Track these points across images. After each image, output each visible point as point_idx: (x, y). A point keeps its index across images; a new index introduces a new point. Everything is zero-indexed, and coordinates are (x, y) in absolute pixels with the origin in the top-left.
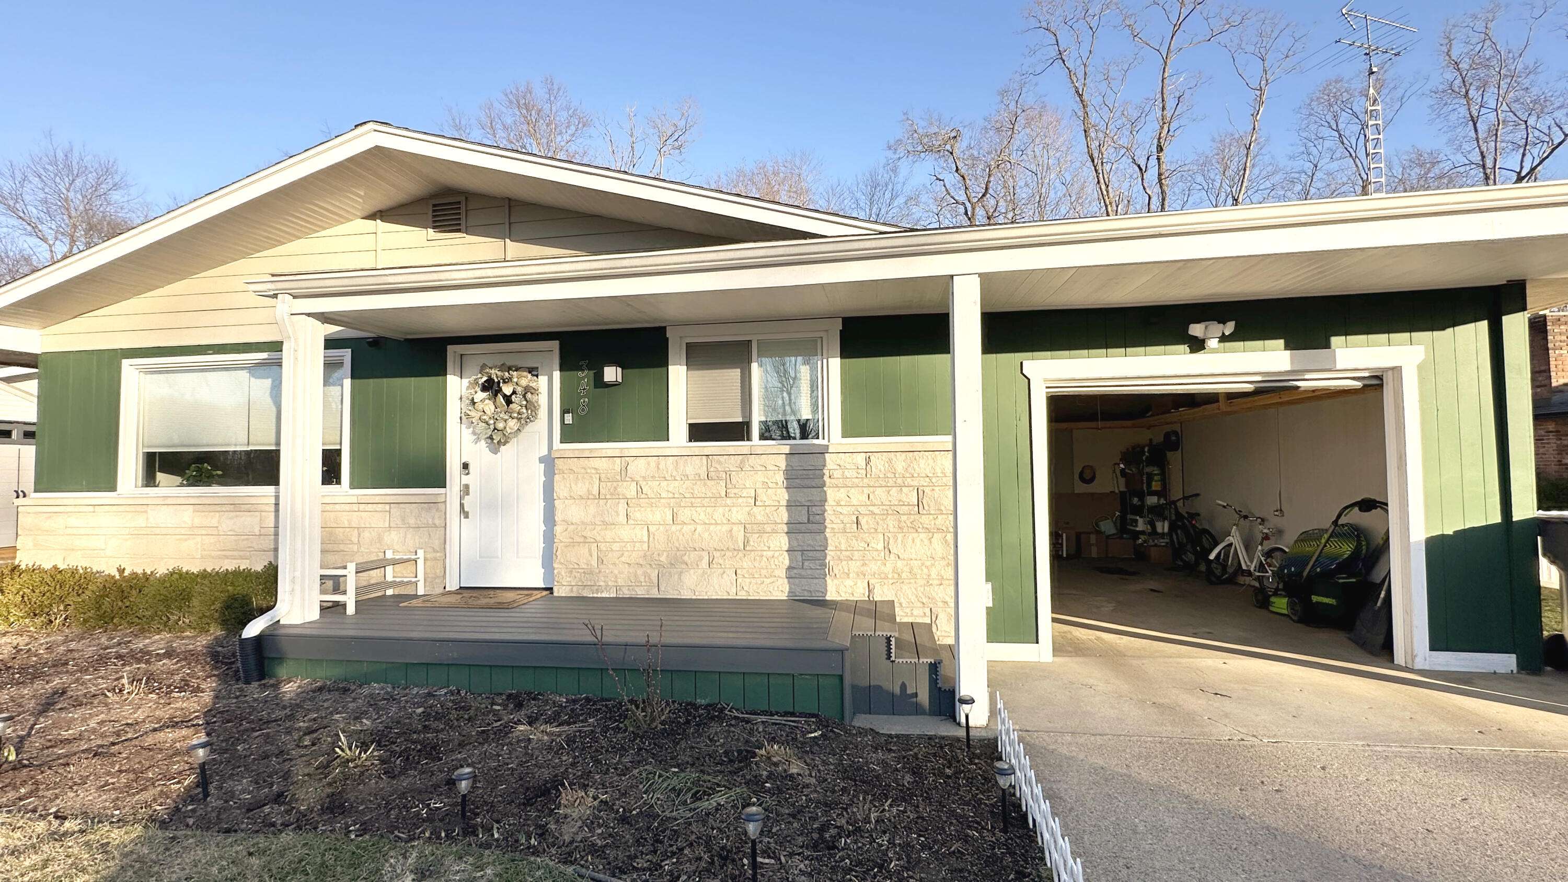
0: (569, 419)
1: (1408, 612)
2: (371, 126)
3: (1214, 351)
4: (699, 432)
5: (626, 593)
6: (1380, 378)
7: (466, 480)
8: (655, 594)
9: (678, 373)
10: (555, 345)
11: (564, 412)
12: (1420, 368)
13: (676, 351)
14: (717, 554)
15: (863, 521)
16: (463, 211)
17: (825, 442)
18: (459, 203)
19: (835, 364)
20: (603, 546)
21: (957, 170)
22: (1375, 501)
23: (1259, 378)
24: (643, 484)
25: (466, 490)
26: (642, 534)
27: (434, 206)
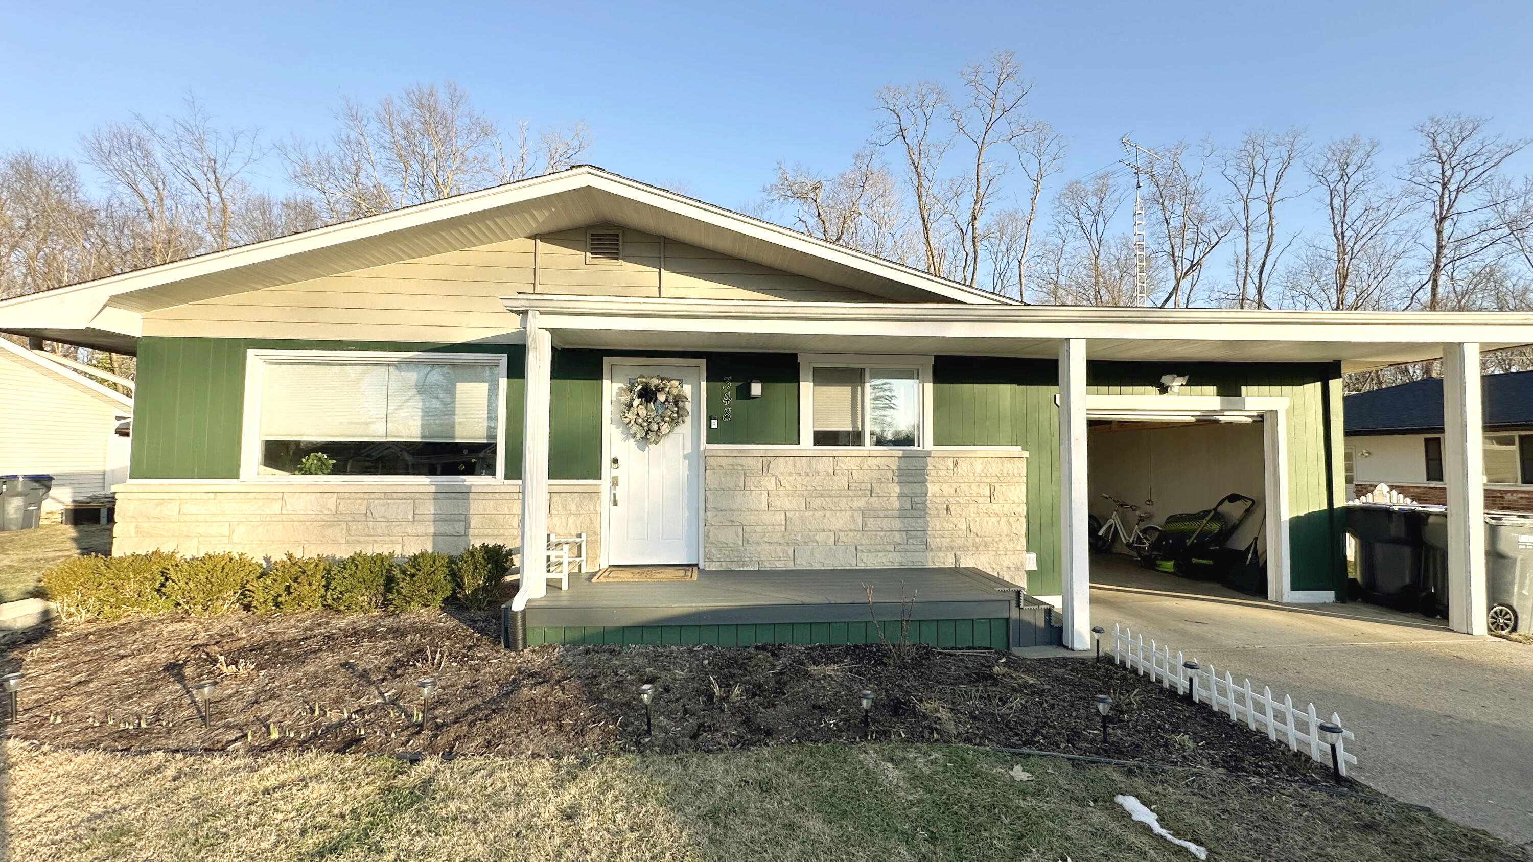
0: (715, 424)
1: (1279, 566)
2: (586, 169)
3: (1175, 394)
4: (823, 438)
5: (767, 566)
6: (1262, 416)
7: (615, 473)
8: (791, 566)
9: (807, 388)
10: (703, 361)
11: (709, 419)
12: (1287, 411)
13: (805, 373)
14: (841, 534)
15: (952, 508)
16: (621, 242)
17: (921, 448)
18: (617, 235)
19: (929, 387)
20: (747, 529)
21: (819, 215)
22: (1238, 495)
23: (1199, 414)
24: (782, 478)
25: (615, 482)
26: (780, 518)
27: (592, 235)
